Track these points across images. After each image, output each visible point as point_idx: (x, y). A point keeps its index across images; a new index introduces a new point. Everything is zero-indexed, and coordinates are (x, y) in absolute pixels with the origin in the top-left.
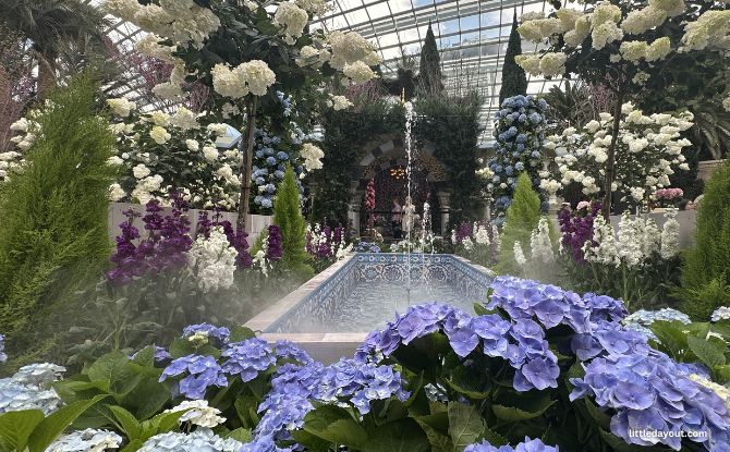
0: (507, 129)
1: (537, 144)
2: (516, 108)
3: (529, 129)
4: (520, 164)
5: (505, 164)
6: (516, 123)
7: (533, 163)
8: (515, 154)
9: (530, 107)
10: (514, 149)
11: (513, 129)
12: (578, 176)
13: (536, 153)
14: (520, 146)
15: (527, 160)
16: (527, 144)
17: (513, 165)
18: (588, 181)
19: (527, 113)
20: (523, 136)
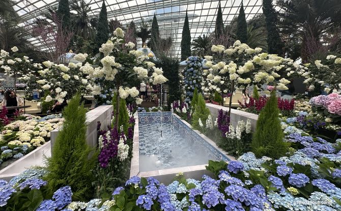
0: (190, 68)
1: (200, 74)
2: (193, 61)
3: (197, 69)
4: (195, 81)
5: (189, 80)
6: (193, 66)
7: (199, 80)
8: (193, 77)
9: (198, 61)
10: (192, 75)
11: (192, 68)
12: (214, 87)
13: (200, 77)
14: (195, 75)
15: (197, 79)
16: (197, 74)
17: (192, 81)
18: (218, 90)
19: (197, 63)
20: (196, 71)
